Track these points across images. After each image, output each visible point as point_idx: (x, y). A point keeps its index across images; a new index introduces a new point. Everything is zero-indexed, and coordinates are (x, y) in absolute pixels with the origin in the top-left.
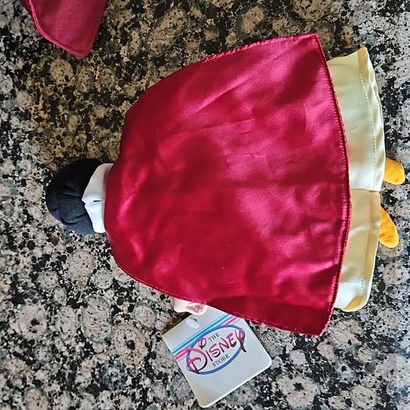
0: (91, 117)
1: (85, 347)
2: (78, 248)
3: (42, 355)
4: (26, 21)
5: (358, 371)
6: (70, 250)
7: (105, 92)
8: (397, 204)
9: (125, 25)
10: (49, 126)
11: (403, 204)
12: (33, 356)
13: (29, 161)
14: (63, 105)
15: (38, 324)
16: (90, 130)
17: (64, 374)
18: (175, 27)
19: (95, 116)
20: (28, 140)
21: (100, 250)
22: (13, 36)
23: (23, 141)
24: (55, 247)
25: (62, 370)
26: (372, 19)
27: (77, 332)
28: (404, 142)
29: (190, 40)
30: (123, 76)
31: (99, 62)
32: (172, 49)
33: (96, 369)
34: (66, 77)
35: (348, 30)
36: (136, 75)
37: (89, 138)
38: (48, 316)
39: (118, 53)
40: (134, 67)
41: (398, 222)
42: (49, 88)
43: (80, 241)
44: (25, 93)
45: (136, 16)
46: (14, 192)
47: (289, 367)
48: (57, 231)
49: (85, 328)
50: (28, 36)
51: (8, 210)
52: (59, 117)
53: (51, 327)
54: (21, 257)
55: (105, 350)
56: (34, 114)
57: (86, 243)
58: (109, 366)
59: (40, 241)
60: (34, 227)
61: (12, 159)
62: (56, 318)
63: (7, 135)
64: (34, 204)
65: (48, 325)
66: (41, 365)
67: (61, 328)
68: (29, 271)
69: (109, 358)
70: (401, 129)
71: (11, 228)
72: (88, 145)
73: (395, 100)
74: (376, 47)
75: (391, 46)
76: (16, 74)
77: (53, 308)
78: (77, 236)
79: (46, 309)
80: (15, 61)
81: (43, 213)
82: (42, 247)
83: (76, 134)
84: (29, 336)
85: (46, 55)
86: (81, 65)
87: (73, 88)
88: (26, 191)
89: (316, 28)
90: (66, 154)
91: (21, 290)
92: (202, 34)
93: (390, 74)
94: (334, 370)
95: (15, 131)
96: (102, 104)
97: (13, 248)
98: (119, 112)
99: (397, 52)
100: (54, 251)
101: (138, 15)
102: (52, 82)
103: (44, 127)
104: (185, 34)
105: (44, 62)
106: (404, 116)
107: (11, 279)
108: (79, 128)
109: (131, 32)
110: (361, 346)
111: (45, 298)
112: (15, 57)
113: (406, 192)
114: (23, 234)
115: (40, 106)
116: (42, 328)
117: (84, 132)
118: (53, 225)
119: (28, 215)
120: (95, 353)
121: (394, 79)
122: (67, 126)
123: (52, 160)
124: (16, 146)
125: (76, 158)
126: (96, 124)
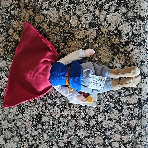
0: (47, 102)
2: (43, 143)
6: (40, 143)
7: (51, 95)
8: (142, 137)
10: (33, 104)
11: (144, 137)
13: (27, 115)
19: (48, 102)
20: (27, 108)
21: (50, 144)
23: (25, 108)
24: (36, 142)
28: (144, 118)
37: (46, 109)
41: (143, 142)
43: (43, 140)
46: (23, 124)
48: (36, 137)
51: (21, 129)
52: (37, 102)
54: (25, 144)
57: (45, 141)
59: (31, 140)
60: (29, 135)
61: (22, 113)
63: (20, 106)
64: (29, 128)
70: (143, 114)
71: (22, 135)
72: (46, 111)
73: (141, 105)
74: (135, 88)
75: (139, 89)
78: (42, 139)
81: (32, 131)
82: (32, 142)
83: (42, 107)
88: (27, 123)
90: (39, 113)
93: (139, 97)
95: (23, 105)
96: (50, 99)
97: (22, 141)
98: (55, 101)
99: (141, 91)
100: (35, 143)
103: (32, 104)
106: (144, 110)
108: (43, 106)
113: (145, 133)
114: (25, 137)
117: (45, 107)
118: (35, 135)
119: (27, 131)
121: (141, 98)
122: (39, 105)
123: (34, 115)
124: (23, 109)
125: (42, 115)
126: (48, 105)
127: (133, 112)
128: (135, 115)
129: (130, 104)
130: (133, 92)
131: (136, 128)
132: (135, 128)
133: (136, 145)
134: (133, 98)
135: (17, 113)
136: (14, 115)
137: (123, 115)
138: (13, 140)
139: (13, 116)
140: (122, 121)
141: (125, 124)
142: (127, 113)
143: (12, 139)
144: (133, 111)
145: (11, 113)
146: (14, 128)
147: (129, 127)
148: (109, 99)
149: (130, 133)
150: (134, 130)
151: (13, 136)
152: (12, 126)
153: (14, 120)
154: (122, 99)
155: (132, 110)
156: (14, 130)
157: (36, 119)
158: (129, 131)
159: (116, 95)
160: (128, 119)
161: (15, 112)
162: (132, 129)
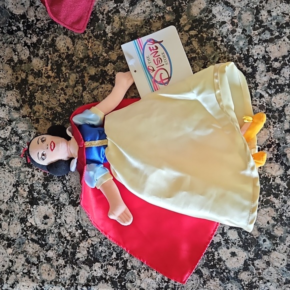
0: (86, 75)
1: (83, 233)
3: (51, 239)
4: (38, 9)
5: (274, 242)
7: (95, 57)
9: (109, 12)
10: (55, 81)
12: (45, 241)
13: (41, 106)
14: (65, 66)
15: (49, 218)
16: (85, 84)
17: (68, 252)
18: (144, 12)
19: (88, 74)
20: (40, 91)
22: (29, 20)
23: (37, 92)
25: (66, 249)
26: (281, 5)
27: (77, 223)
29: (155, 21)
30: (108, 46)
31: (91, 37)
32: (142, 27)
33: (91, 248)
34: (68, 48)
35: (264, 13)
36: (117, 45)
37: (84, 89)
38: (55, 213)
39: (104, 31)
40: (116, 39)
42: (55, 55)
44: (38, 59)
45: (117, 5)
46: (31, 127)
47: (227, 241)
49: (82, 220)
50: (40, 20)
51: (26, 140)
52: (63, 75)
53: (58, 220)
54: (36, 172)
55: (97, 235)
56: (44, 73)
58: (100, 246)
61: (29, 105)
62: (61, 214)
63: (25, 88)
65: (56, 219)
66: (50, 247)
67: (65, 221)
68: (41, 182)
69: (99, 240)
72: (84, 94)
74: (283, 24)
76: (32, 46)
77: (59, 206)
79: (54, 208)
80: (31, 37)
83: (75, 86)
84: (42, 227)
85: (53, 33)
86: (78, 39)
87: (73, 55)
88: (39, 126)
89: (242, 12)
90: (67, 100)
91: (35, 195)
92: (163, 17)
94: (258, 242)
95: (31, 85)
96: (93, 66)
97: (30, 166)
98: (105, 71)
101: (118, 4)
102: (57, 51)
103: (52, 82)
104: (151, 17)
105: (51, 37)
107: (28, 187)
108: (77, 82)
109: (113, 16)
110: (276, 225)
111: (53, 200)
112: (31, 34)
115: (49, 68)
116: (51, 221)
117: (81, 85)
120: (89, 237)
122: (68, 81)
123: (58, 104)
124: (32, 96)
125: (75, 103)
126: (89, 79)
127: (278, 76)
128: (284, 81)
129: (272, 59)
130: (279, 32)
131: (285, 111)
132: (283, 110)
133: (284, 147)
134: (280, 47)
135: (17, 105)
136: (12, 109)
137: (257, 85)
138: (9, 165)
139: (9, 113)
140: (255, 98)
141: (261, 104)
142: (266, 79)
143: (8, 163)
144: (279, 74)
145: (5, 107)
146: (11, 139)
147: (270, 111)
148: (227, 54)
149: (272, 123)
150: (281, 116)
151: (10, 157)
152: (8, 134)
153: (10, 121)
154: (254, 51)
155: (277, 71)
156: (11, 143)
157: (62, 115)
158: (270, 118)
159: (241, 43)
160: (268, 93)
161: (12, 103)
162: (276, 114)
